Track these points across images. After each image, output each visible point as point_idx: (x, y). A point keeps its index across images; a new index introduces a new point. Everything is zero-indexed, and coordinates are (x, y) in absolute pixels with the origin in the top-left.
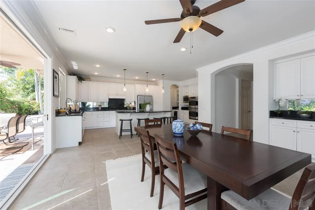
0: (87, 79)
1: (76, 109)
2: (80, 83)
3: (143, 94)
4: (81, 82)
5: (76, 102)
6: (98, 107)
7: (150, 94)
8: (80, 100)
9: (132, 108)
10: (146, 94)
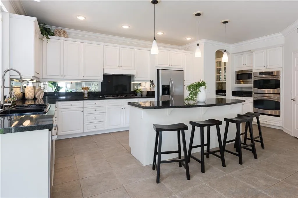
0: (60, 32)
1: (37, 97)
2: (45, 39)
3: (168, 66)
4: (48, 38)
5: (37, 82)
6: (82, 91)
7: (180, 67)
8: (45, 77)
9: (145, 94)
10: (172, 66)
